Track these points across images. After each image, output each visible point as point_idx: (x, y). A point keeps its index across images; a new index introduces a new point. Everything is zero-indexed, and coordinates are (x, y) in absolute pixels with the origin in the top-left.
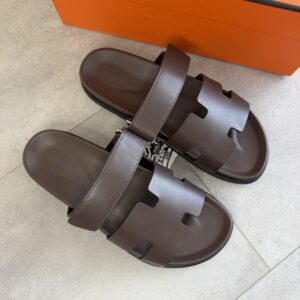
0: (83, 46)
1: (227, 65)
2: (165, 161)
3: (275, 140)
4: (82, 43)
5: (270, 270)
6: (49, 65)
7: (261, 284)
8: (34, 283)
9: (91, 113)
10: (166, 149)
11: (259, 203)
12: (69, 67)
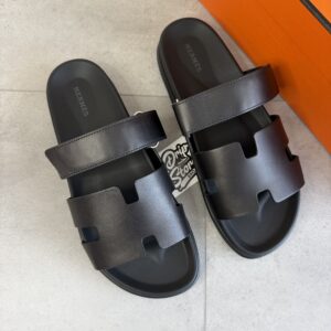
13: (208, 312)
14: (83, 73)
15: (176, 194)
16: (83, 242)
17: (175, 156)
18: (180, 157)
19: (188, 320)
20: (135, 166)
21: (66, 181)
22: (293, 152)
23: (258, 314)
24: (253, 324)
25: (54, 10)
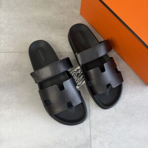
13: (92, 130)
14: (42, 45)
15: (77, 87)
16: (45, 106)
17: (76, 74)
18: (78, 74)
19: (84, 134)
20: (62, 78)
21: (37, 84)
22: (119, 70)
23: (110, 130)
24: (108, 134)
25: (29, 22)
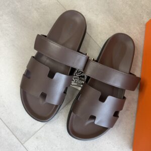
0: (135, 35)
1: (134, 115)
2: (76, 84)
3: (93, 145)
4: (137, 34)
5: (22, 144)
6: (122, 19)
7: (15, 140)
8: (10, 25)
9: (98, 43)
10: (82, 84)
11: (57, 137)
12: (123, 28)
